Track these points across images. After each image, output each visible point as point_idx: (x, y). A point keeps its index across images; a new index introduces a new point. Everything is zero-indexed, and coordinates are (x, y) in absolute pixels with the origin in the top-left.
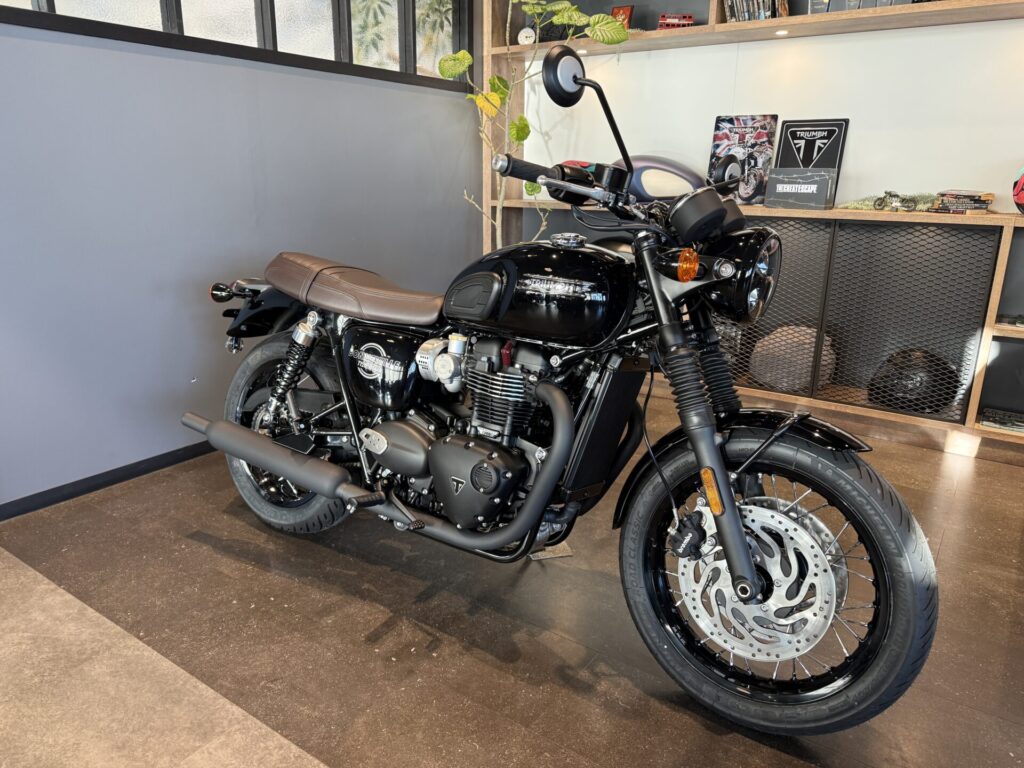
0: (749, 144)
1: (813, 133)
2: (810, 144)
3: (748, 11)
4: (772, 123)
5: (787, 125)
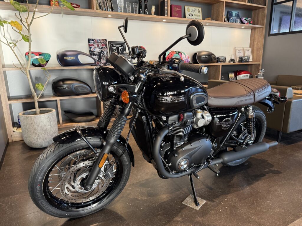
0: (101, 48)
1: (117, 45)
2: (118, 48)
3: (105, 8)
4: (106, 42)
5: (110, 43)
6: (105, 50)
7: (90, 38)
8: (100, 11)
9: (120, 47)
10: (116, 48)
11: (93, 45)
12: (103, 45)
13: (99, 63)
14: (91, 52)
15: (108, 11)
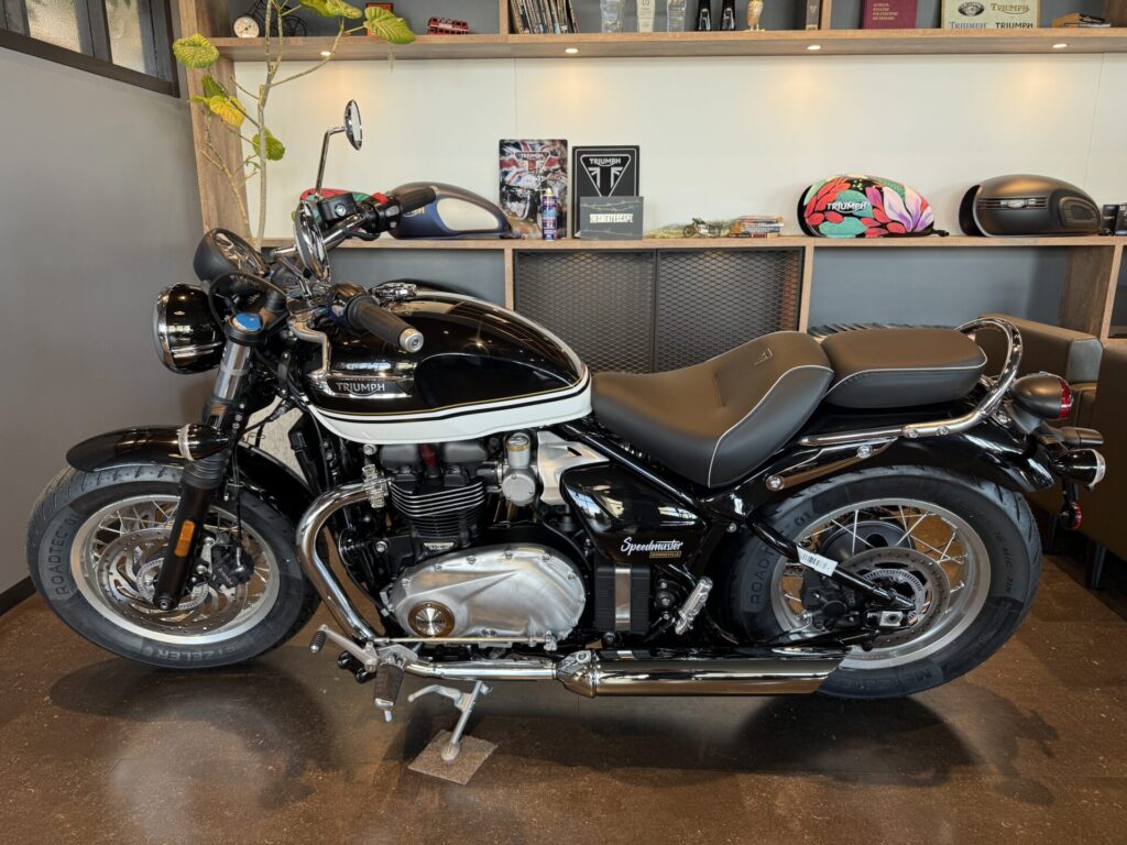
1: (607, 161)
2: (605, 171)
3: (542, 22)
4: (563, 148)
5: (578, 151)
6: (555, 181)
7: (508, 137)
8: (523, 37)
9: (616, 165)
10: (597, 171)
11: (515, 163)
12: (550, 163)
14: (504, 189)
15: (554, 30)
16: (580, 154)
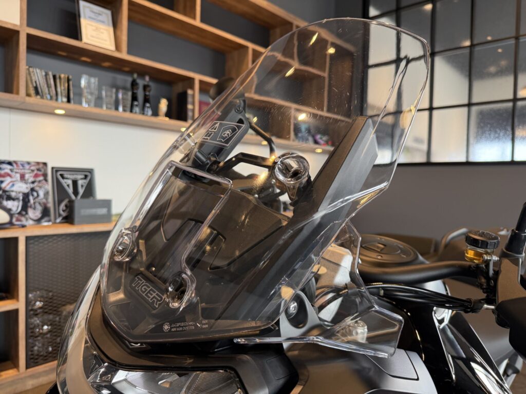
0: (30, 181)
1: (76, 176)
2: (75, 183)
3: (49, 94)
4: (45, 167)
5: (55, 170)
6: (40, 187)
8: (34, 100)
9: (82, 179)
10: (70, 182)
11: (9, 175)
12: (36, 176)
13: (23, 219)
15: (57, 100)
16: (57, 171)
